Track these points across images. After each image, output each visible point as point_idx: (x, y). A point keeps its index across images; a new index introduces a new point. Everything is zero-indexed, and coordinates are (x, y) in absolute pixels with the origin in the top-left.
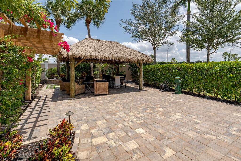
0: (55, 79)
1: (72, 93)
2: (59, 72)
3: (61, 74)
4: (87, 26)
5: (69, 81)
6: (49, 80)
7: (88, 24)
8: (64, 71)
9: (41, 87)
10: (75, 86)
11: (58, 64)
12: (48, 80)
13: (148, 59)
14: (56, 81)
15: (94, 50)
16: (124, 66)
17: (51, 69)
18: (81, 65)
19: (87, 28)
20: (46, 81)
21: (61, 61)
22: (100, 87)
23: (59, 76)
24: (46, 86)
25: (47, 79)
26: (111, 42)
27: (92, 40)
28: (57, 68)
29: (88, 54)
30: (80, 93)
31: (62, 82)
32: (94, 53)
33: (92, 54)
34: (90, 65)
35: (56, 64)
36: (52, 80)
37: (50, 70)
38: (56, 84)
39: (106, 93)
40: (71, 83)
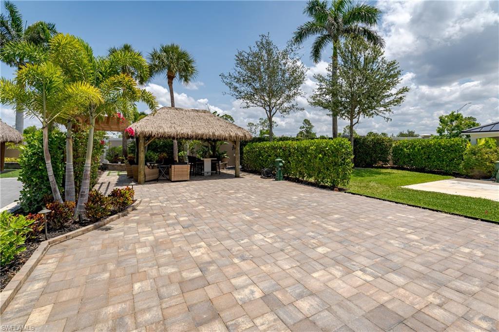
0: (119, 163)
1: (141, 178)
2: (125, 153)
3: (129, 155)
4: (168, 83)
5: (137, 164)
6: (111, 165)
7: (170, 80)
8: (133, 151)
9: (100, 174)
10: (144, 169)
11: (124, 142)
12: (109, 165)
13: (245, 136)
14: (120, 166)
15: (170, 125)
16: (226, 144)
17: (114, 148)
18: (160, 143)
19: (169, 86)
20: (106, 166)
21: (128, 137)
22: (179, 171)
23: (126, 159)
24: (107, 172)
25: (108, 163)
26: (197, 111)
27: (170, 110)
28: (123, 147)
29: (161, 131)
30: (151, 179)
31: (129, 165)
32: (169, 129)
33: (166, 131)
34: (173, 142)
35: (121, 141)
36: (115, 165)
37: (112, 150)
38: (121, 171)
39: (186, 179)
40: (140, 165)
